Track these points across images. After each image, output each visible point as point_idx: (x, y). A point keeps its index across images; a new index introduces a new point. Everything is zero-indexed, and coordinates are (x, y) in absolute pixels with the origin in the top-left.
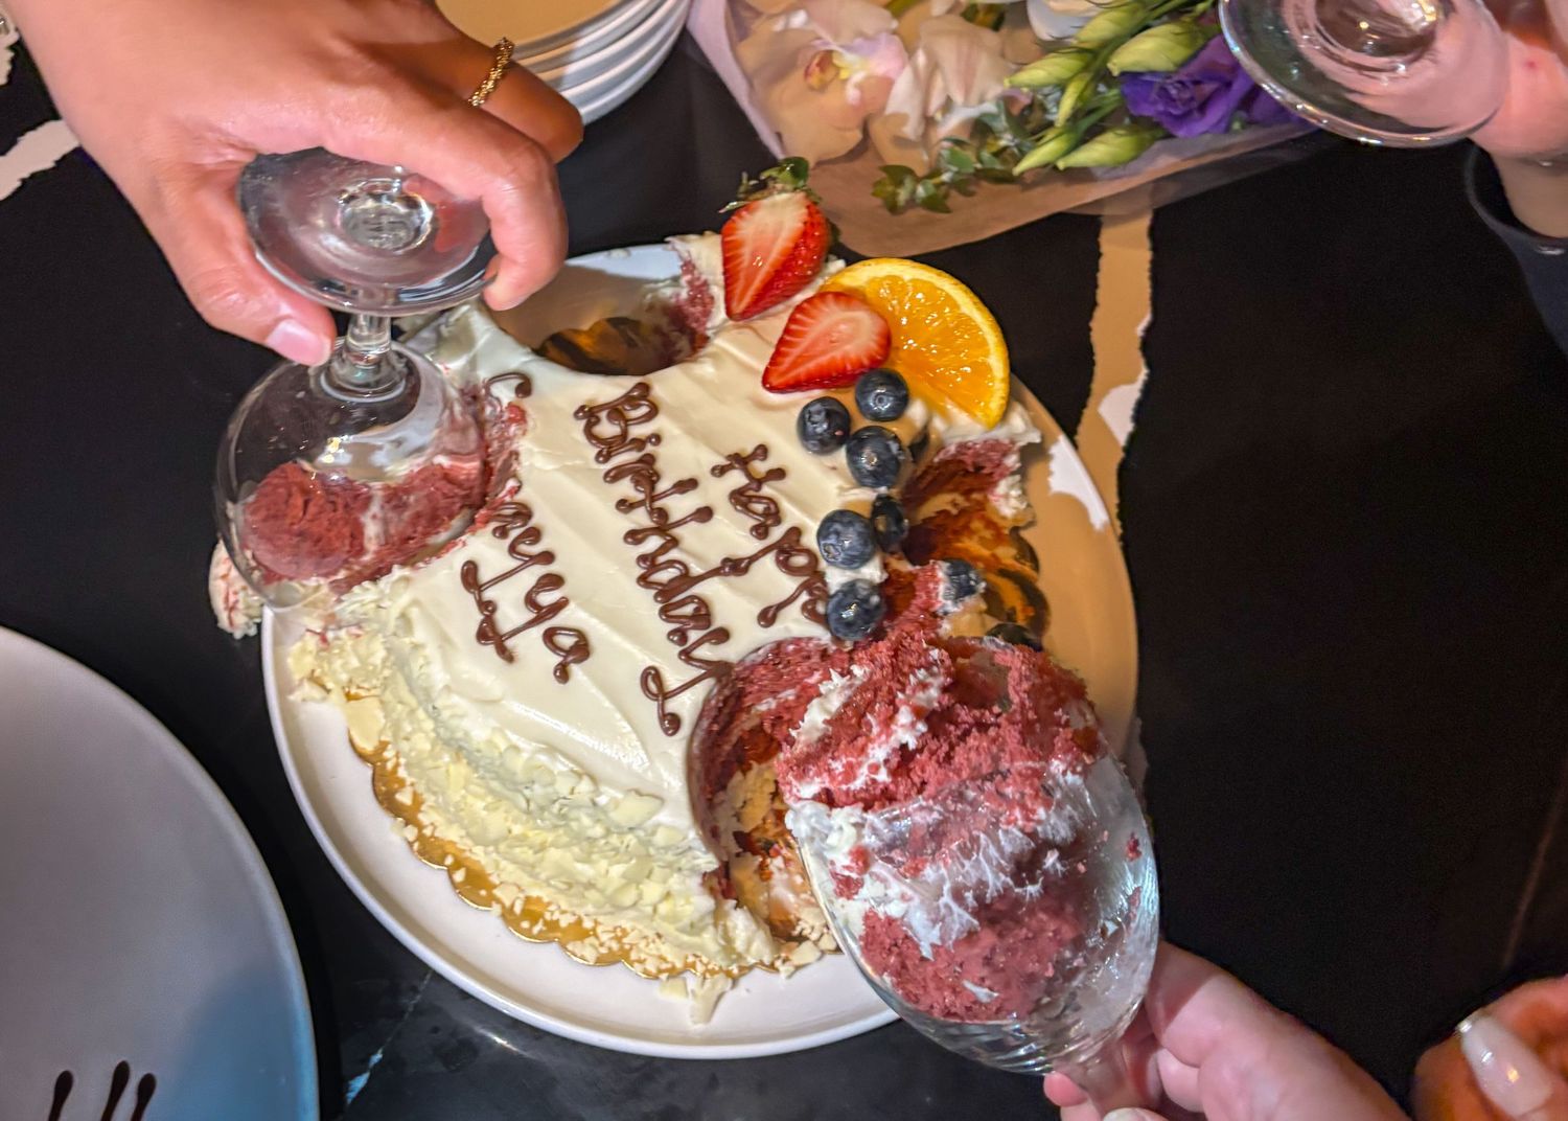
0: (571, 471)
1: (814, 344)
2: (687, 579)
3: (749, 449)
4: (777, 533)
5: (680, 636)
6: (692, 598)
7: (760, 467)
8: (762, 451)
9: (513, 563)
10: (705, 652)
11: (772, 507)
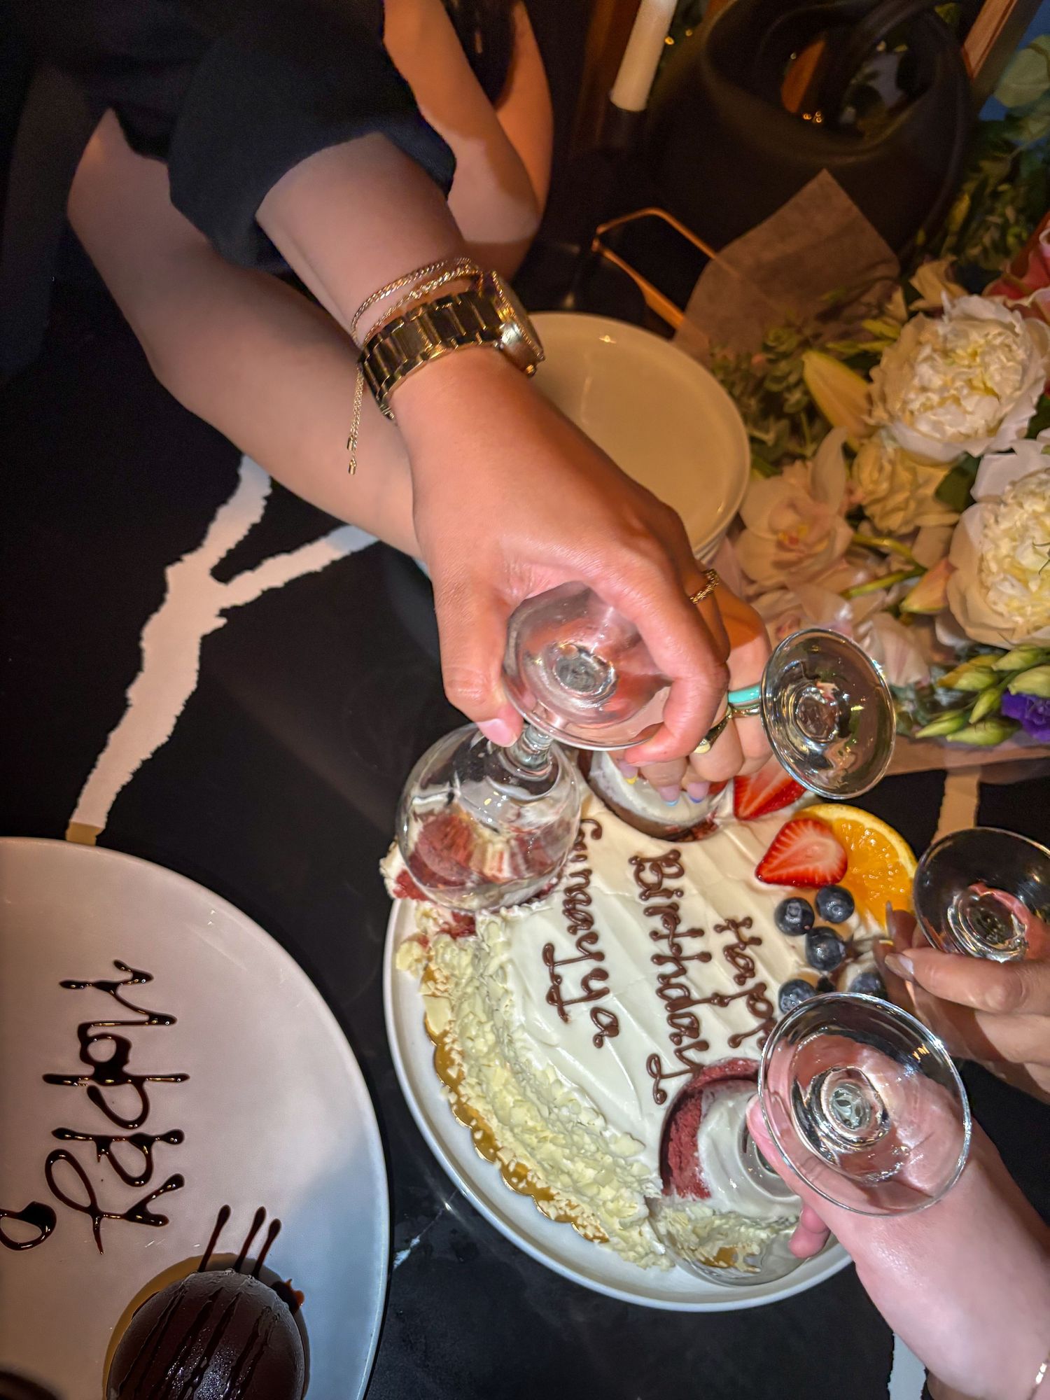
0: (623, 899)
1: (796, 854)
2: (687, 1001)
3: (740, 918)
4: (750, 984)
5: (676, 1038)
6: (690, 1015)
7: (746, 933)
8: (748, 922)
9: (577, 954)
10: (691, 1054)
11: (751, 965)
